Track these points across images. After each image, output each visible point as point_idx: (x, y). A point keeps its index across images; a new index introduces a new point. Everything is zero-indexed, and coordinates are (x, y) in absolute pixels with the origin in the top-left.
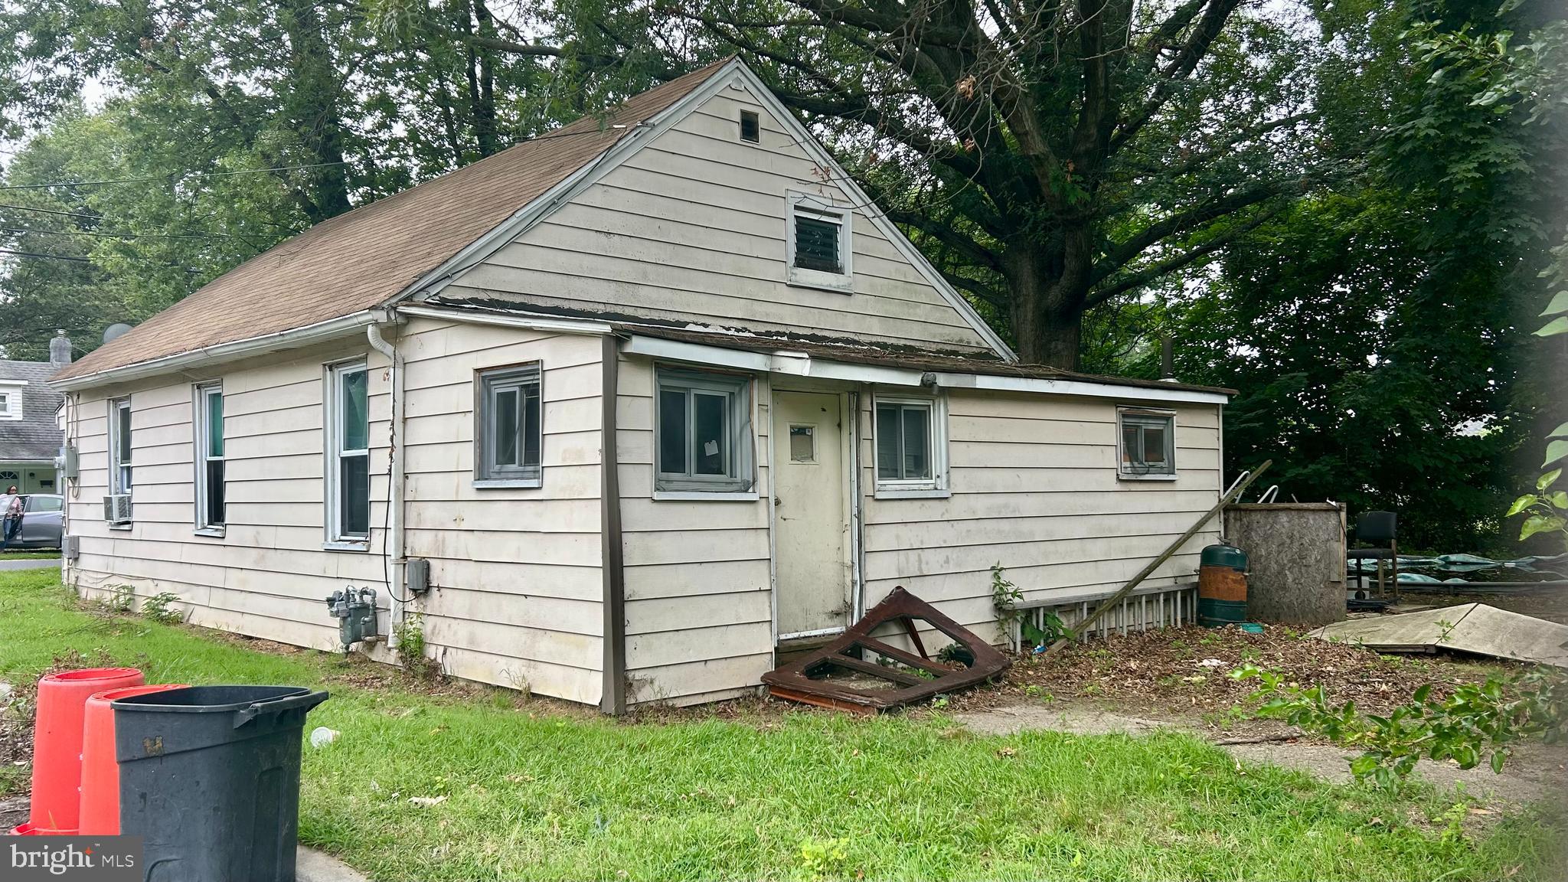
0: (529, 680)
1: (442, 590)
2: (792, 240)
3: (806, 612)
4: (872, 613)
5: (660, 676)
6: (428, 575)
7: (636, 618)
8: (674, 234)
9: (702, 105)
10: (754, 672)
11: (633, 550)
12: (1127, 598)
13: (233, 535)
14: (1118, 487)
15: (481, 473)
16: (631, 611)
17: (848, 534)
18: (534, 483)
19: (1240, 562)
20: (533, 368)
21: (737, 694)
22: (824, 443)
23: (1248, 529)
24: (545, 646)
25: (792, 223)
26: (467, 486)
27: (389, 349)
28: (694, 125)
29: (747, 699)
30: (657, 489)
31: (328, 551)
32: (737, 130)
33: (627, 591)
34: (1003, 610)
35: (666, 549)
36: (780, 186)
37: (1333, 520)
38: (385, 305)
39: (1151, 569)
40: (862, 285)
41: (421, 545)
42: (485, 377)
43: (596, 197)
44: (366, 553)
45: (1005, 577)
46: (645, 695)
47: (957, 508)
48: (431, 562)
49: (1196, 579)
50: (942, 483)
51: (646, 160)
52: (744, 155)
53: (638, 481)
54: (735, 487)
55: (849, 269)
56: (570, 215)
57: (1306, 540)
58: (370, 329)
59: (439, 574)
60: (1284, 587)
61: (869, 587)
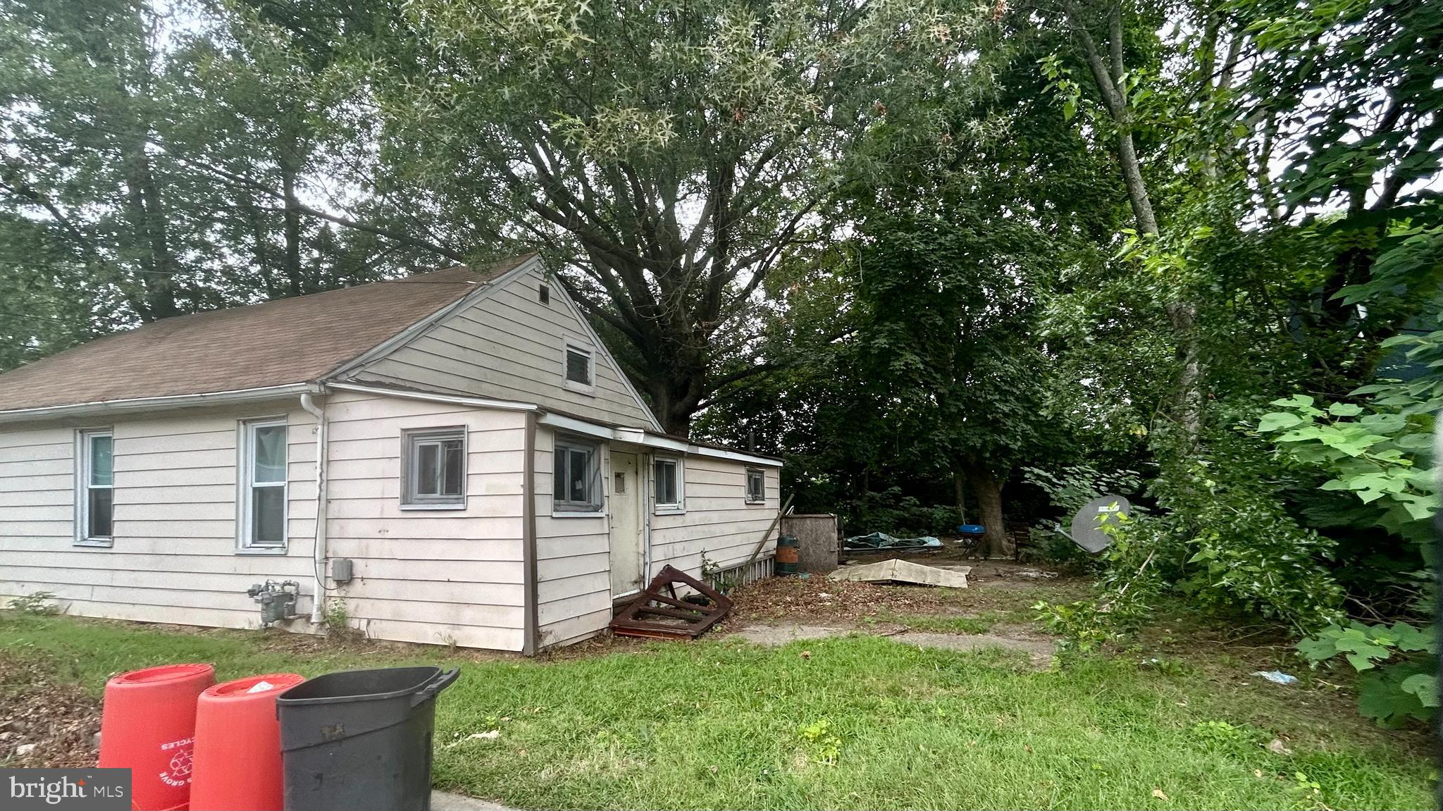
0: (454, 638)
1: (365, 581)
2: (566, 364)
3: (622, 582)
4: (655, 580)
5: (556, 628)
6: (351, 570)
7: (544, 593)
8: (503, 353)
9: (519, 278)
10: (603, 621)
11: (543, 549)
12: (752, 563)
13: (119, 546)
14: (745, 507)
15: (405, 499)
16: (541, 588)
17: (641, 535)
18: (460, 507)
19: (795, 544)
20: (460, 430)
21: (592, 635)
22: (629, 483)
23: (792, 527)
24: (468, 615)
25: (565, 354)
26: (394, 508)
27: (318, 412)
28: (514, 288)
29: (599, 636)
30: (556, 510)
31: (237, 555)
32: (537, 296)
33: (539, 577)
34: (704, 573)
35: (559, 548)
36: (559, 332)
37: (831, 522)
38: (318, 381)
39: (760, 548)
40: (600, 393)
41: (344, 549)
42: (410, 435)
43: (457, 324)
44: (285, 555)
45: (707, 556)
46: (548, 641)
47: (689, 519)
48: (354, 560)
49: (774, 552)
50: (681, 506)
51: (487, 305)
52: (539, 310)
53: (544, 505)
54: (591, 509)
55: (594, 384)
56: (442, 333)
57: (819, 532)
58: (303, 397)
59: (360, 568)
60: (808, 555)
61: (653, 565)
